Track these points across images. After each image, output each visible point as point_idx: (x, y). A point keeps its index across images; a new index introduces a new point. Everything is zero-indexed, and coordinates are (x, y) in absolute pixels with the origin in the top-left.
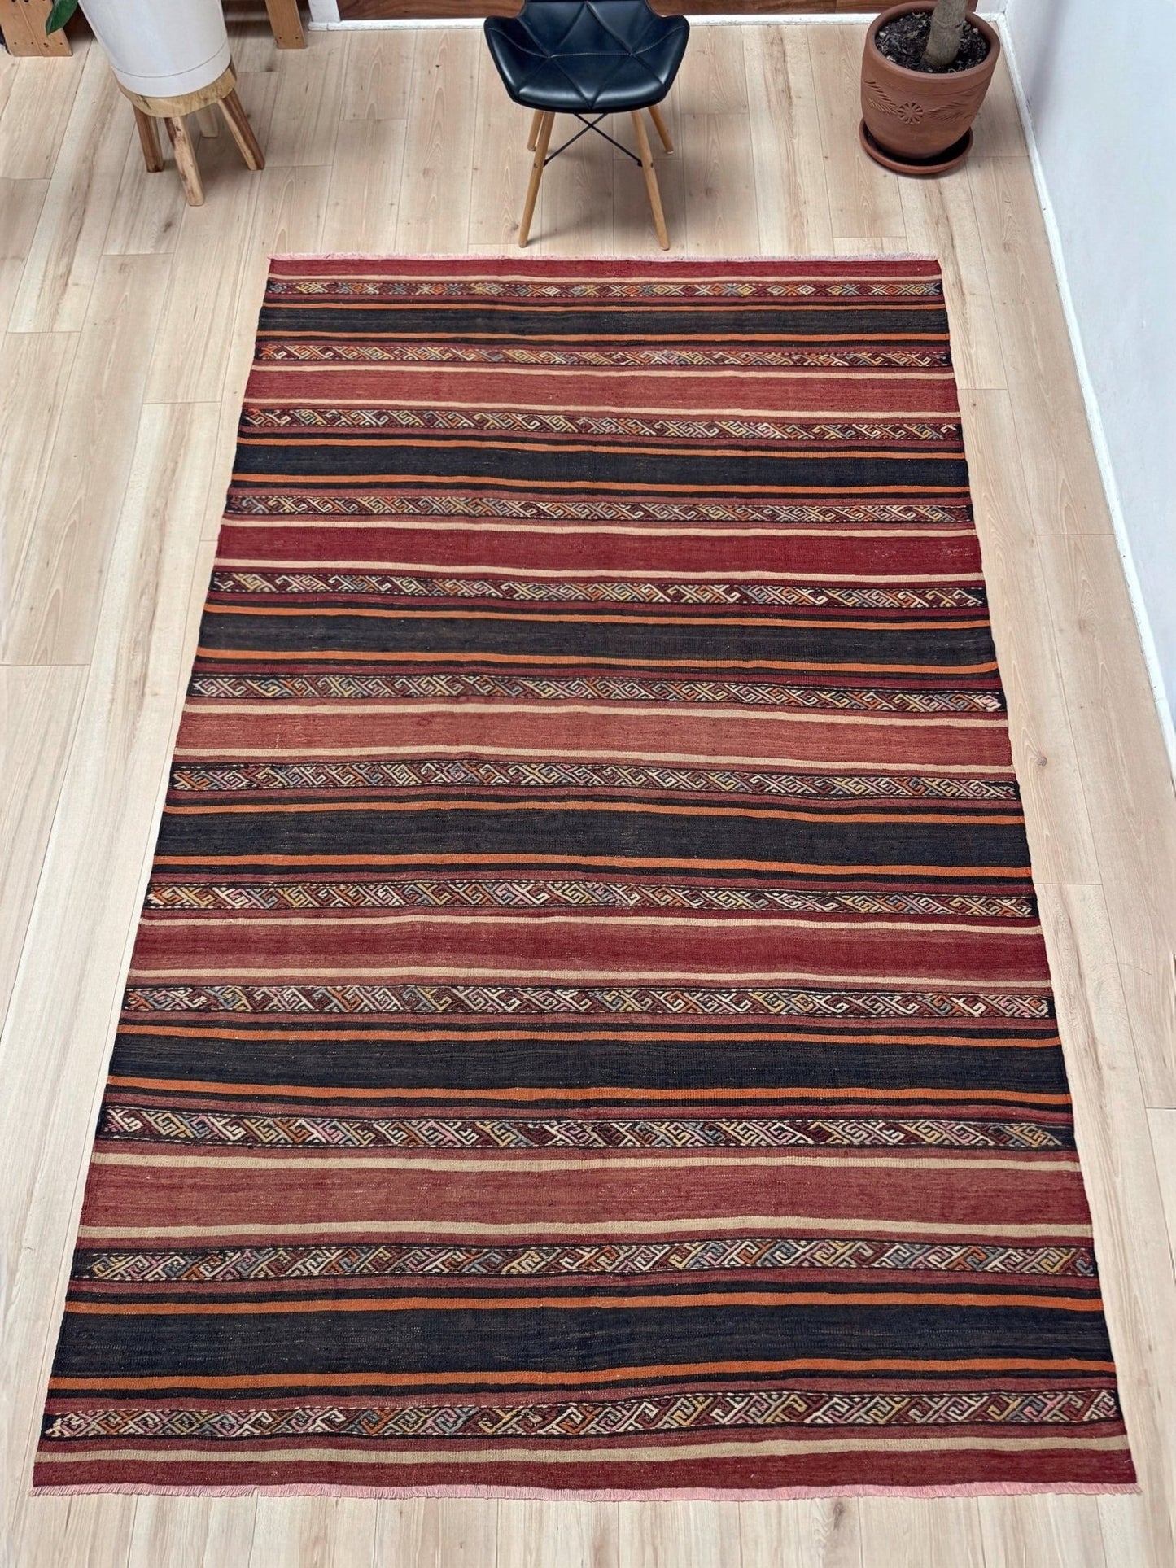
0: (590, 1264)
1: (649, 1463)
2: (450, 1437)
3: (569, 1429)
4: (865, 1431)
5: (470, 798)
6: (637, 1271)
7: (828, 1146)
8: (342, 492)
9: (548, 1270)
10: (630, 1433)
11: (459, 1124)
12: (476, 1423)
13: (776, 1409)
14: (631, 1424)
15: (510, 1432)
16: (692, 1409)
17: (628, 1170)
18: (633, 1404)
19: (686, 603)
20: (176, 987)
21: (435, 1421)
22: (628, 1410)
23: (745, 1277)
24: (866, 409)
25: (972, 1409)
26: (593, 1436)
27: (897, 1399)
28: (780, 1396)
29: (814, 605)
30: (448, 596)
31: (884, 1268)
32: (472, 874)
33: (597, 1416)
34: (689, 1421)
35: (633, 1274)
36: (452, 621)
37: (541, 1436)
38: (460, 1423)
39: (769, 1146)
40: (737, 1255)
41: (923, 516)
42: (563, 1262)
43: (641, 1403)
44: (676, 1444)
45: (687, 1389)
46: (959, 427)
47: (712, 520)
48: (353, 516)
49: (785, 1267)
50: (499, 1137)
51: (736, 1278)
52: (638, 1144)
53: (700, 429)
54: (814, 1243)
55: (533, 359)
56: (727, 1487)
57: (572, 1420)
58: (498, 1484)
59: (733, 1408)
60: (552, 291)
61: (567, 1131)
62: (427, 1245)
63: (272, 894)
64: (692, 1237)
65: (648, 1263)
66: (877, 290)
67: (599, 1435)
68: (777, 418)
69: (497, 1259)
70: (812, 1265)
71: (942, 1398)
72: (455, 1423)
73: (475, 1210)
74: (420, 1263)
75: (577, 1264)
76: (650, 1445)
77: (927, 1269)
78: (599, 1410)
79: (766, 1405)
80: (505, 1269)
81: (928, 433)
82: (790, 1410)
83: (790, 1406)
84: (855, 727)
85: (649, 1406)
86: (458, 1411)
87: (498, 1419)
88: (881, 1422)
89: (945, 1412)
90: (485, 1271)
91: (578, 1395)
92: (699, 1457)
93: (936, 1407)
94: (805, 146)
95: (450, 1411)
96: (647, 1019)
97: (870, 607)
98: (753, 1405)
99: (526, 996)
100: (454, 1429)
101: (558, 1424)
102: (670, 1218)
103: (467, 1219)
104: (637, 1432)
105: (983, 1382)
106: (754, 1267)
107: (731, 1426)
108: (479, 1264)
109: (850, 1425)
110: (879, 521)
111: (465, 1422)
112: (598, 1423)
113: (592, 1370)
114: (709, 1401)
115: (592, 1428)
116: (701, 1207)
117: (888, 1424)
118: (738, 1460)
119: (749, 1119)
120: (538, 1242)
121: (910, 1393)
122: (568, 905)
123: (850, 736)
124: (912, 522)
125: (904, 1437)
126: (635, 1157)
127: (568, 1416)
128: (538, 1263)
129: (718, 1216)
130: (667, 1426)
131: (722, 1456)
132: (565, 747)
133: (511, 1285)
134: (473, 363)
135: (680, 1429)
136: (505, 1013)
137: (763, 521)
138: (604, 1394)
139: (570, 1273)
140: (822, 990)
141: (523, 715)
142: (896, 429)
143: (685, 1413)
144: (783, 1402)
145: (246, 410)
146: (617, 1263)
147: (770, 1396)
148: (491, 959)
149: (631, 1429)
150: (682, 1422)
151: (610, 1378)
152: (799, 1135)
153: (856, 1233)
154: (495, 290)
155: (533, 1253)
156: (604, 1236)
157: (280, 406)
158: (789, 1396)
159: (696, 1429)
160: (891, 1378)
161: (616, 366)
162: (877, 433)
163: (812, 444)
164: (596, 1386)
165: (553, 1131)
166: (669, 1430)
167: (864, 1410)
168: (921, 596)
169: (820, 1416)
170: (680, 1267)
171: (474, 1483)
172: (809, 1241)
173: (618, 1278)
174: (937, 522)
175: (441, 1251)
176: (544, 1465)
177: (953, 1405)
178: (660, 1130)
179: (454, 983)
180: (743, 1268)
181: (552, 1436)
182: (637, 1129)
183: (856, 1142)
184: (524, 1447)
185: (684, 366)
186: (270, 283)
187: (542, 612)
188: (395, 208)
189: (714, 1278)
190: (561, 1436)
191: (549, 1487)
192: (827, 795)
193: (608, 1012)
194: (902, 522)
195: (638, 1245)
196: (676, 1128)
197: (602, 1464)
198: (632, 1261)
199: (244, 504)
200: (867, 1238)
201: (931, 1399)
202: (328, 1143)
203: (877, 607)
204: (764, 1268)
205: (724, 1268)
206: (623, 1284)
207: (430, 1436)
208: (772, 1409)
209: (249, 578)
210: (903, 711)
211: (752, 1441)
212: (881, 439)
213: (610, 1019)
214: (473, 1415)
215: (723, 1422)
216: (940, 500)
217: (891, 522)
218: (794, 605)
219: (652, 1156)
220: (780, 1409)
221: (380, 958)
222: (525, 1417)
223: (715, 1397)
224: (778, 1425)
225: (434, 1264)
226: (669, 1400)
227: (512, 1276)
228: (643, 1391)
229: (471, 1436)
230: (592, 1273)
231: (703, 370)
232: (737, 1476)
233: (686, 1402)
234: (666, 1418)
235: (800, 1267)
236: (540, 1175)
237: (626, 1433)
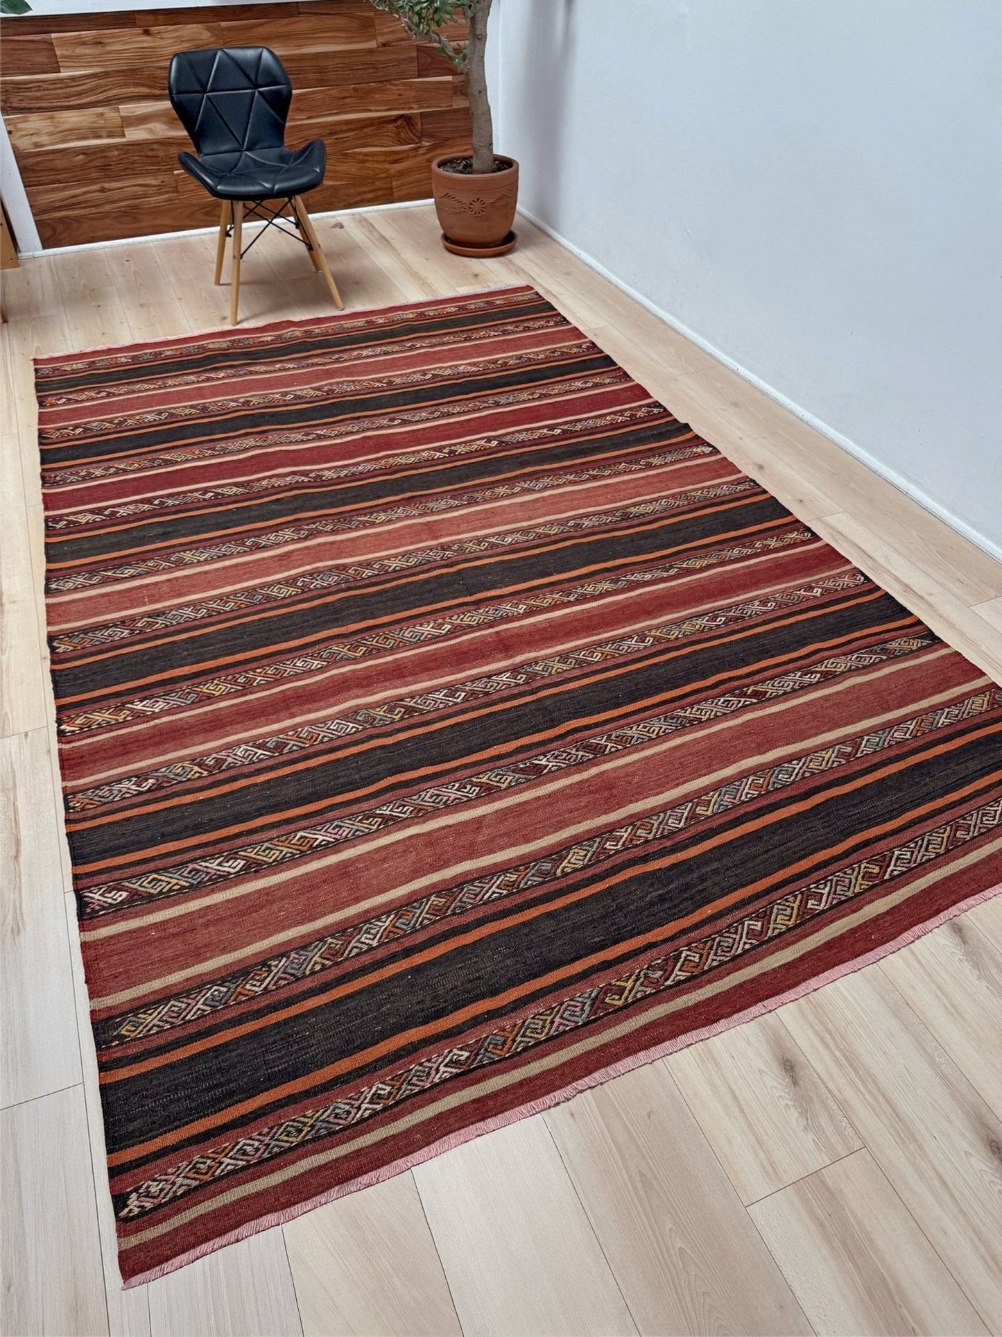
0: (632, 840)
1: (780, 967)
2: (585, 1024)
3: (694, 970)
4: (934, 864)
5: (349, 589)
6: (675, 830)
7: (769, 699)
8: (144, 456)
9: (598, 857)
10: (748, 950)
11: (457, 785)
12: (603, 1002)
13: (857, 880)
14: (745, 943)
15: (639, 996)
16: (789, 909)
17: (622, 767)
18: (737, 927)
19: (460, 454)
20: (119, 781)
21: (562, 1017)
22: (736, 933)
23: (765, 803)
24: (527, 348)
25: (998, 813)
26: (717, 967)
27: (942, 831)
28: (853, 870)
29: (554, 435)
30: (267, 489)
31: (866, 754)
32: (376, 631)
33: (711, 948)
34: (793, 920)
35: (672, 833)
36: (277, 500)
37: (671, 987)
38: (587, 1008)
39: (725, 714)
40: (749, 789)
41: (597, 383)
42: (607, 845)
43: (743, 924)
44: (794, 943)
45: (774, 898)
46: (593, 343)
47: (454, 414)
48: (160, 466)
49: (792, 783)
50: (498, 782)
51: (759, 805)
52: (620, 747)
53: (418, 377)
54: (803, 760)
55: (272, 369)
56: (859, 956)
57: (690, 961)
58: (655, 1044)
59: (822, 894)
60: (269, 339)
61: (556, 758)
62: (476, 879)
63: (189, 693)
64: (706, 790)
65: (680, 820)
66: (498, 302)
67: (722, 964)
68: (470, 363)
69: (547, 866)
70: (813, 774)
71: (972, 815)
72: (582, 1010)
73: (506, 839)
74: (477, 895)
75: (621, 843)
76: (773, 953)
77: (898, 743)
78: (709, 944)
79: (847, 881)
80: (559, 871)
81: (575, 350)
82: (868, 876)
83: (865, 873)
84: (623, 482)
85: (751, 922)
86: (580, 999)
87: (621, 991)
88: (942, 851)
89: (981, 823)
90: (540, 879)
91: (684, 940)
92: (819, 944)
93: (973, 823)
94: (410, 256)
95: (572, 1003)
96: (577, 672)
97: (592, 428)
98: (837, 885)
99: (467, 688)
100: (584, 1016)
101: (680, 970)
102: (678, 785)
103: (501, 849)
104: (754, 948)
105: (992, 793)
106: (769, 792)
107: (830, 909)
108: (533, 876)
109: (920, 864)
111: (592, 1006)
112: (715, 954)
113: (683, 917)
114: (799, 897)
115: (712, 961)
116: (697, 770)
117: (947, 851)
118: (853, 931)
119: (698, 703)
120: (577, 841)
121: (947, 824)
122: (472, 626)
123: (623, 487)
124: (592, 387)
125: (965, 854)
126: (623, 756)
127: (686, 959)
128: (586, 855)
129: (715, 771)
130: (776, 932)
131: (839, 933)
132: (412, 543)
133: (571, 882)
134: (223, 378)
135: (789, 930)
136: (456, 704)
137: (491, 407)
138: (707, 930)
139: (618, 852)
140: (700, 616)
141: (368, 535)
142: (554, 352)
143: (785, 915)
144: (859, 873)
145: (41, 432)
146: (654, 831)
147: (845, 873)
148: (424, 676)
149: (747, 947)
150: (787, 923)
151: (704, 916)
152: (743, 700)
153: (830, 742)
154: (224, 345)
155: (576, 850)
156: (631, 816)
157: (71, 425)
158: (860, 867)
159: (802, 924)
160: (926, 820)
161: (337, 361)
162: (542, 357)
163: (501, 369)
164: (696, 926)
165: (544, 762)
166: (780, 934)
167: (923, 849)
168: (621, 416)
169: (894, 869)
170: (709, 813)
171: (631, 1054)
172: (799, 759)
173: (663, 841)
174: (609, 384)
175: (492, 879)
176: (688, 1009)
177: (983, 815)
178: (633, 732)
179: (401, 698)
180: (760, 795)
181: (680, 983)
182: (613, 737)
183: (788, 689)
184: (660, 1003)
185: (386, 353)
186: (36, 370)
187: (350, 482)
188: (126, 324)
189: (742, 812)
190: (688, 980)
191: (704, 1025)
192: (629, 518)
193: (543, 677)
195: (664, 812)
196: (645, 727)
197: (741, 986)
198: (667, 824)
199: (58, 478)
200: (842, 741)
201: (965, 819)
202: (337, 840)
203: (597, 427)
204: (777, 789)
205: (744, 802)
206: (669, 843)
207: (565, 1032)
208: (853, 881)
209: (80, 516)
210: (649, 466)
211: (854, 911)
212: (546, 358)
213: (547, 681)
214: (597, 997)
215: (820, 908)
216: (605, 374)
218: (539, 438)
219: (637, 751)
220: (860, 878)
221: (322, 704)
222: (646, 976)
223: (802, 893)
224: (865, 891)
225: (490, 892)
226: (765, 911)
227: (568, 874)
228: (738, 914)
229: (605, 1015)
230: (637, 846)
231: (403, 353)
232: (860, 944)
233: (780, 907)
234: (771, 926)
235: (803, 778)
236: (550, 795)
237: (745, 952)
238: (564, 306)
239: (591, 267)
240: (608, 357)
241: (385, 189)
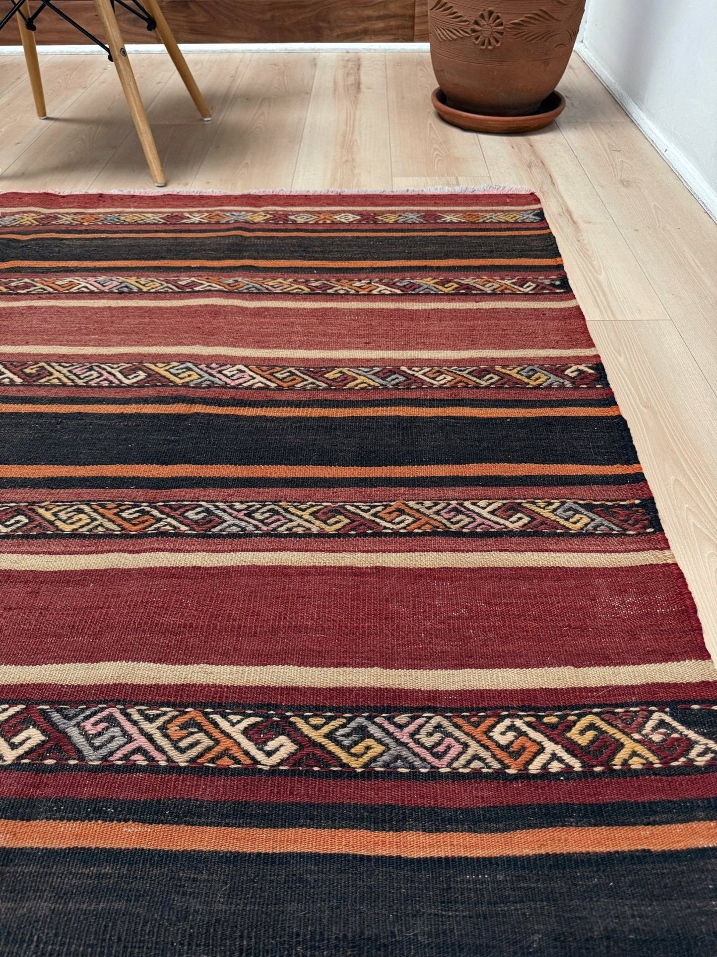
24: (426, 347)
29: (252, 769)
41: (544, 521)
46: (599, 368)
47: (60, 535)
66: (448, 218)
68: (264, 359)
81: (542, 378)
97: (414, 775)
110: (447, 533)
124: (522, 533)
137: (178, 535)
142: (481, 374)
162: (445, 379)
163: (320, 396)
168: (557, 733)
174: (579, 534)
194: (498, 534)
203: (434, 775)
212: (454, 387)
216: (581, 491)
217: (473, 534)
218: (195, 769)
231: (155, 299)
238: (584, 251)
239: (679, 178)
240: (620, 426)
241: (403, 16)
